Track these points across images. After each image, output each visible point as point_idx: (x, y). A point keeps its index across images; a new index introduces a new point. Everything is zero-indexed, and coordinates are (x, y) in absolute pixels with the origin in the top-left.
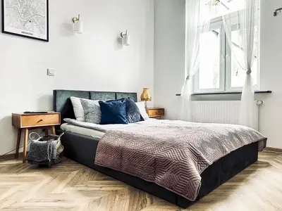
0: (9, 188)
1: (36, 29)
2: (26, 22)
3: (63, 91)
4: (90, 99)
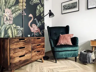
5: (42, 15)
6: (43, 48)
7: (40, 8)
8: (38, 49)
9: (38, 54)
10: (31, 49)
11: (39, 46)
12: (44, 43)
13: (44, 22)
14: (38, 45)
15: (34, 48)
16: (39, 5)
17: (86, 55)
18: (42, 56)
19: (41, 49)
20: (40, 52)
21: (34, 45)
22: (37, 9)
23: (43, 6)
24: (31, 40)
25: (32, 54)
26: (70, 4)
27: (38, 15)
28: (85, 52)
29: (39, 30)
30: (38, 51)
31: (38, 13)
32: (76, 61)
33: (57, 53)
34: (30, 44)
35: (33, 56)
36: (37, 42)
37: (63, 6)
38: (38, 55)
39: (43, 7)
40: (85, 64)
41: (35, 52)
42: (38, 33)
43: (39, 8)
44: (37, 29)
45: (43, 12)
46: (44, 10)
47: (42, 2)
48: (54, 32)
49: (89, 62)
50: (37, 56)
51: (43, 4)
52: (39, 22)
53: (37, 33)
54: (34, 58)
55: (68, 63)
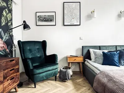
0: (58, 88)
1: (75, 21)
2: (72, 19)
3: (86, 46)
4: (100, 50)
5: (9, 24)
6: (17, 72)
7: (7, 14)
8: (11, 76)
9: (11, 82)
10: (3, 78)
11: (13, 71)
12: (18, 66)
13: (12, 34)
14: (11, 70)
15: (7, 75)
16: (6, 9)
17: (66, 72)
18: (16, 84)
19: (15, 74)
20: (14, 79)
21: (6, 71)
22: (3, 16)
23: (10, 11)
24: (2, 65)
25: (5, 84)
26: (46, 16)
27: (3, 24)
28: (63, 68)
29: (5, 47)
30: (12, 78)
31: (3, 21)
32: (56, 80)
33: (37, 75)
34: (2, 72)
35: (5, 88)
36: (10, 66)
37: (38, 16)
38: (12, 84)
39: (11, 13)
40: (65, 82)
41: (8, 80)
42: (5, 50)
43: (5, 15)
44: (3, 45)
45: (11, 20)
46: (12, 18)
47: (9, 6)
48: (28, 48)
49: (69, 79)
50: (10, 85)
51: (11, 9)
52: (6, 34)
53: (3, 50)
54: (6, 89)
55: (48, 84)
